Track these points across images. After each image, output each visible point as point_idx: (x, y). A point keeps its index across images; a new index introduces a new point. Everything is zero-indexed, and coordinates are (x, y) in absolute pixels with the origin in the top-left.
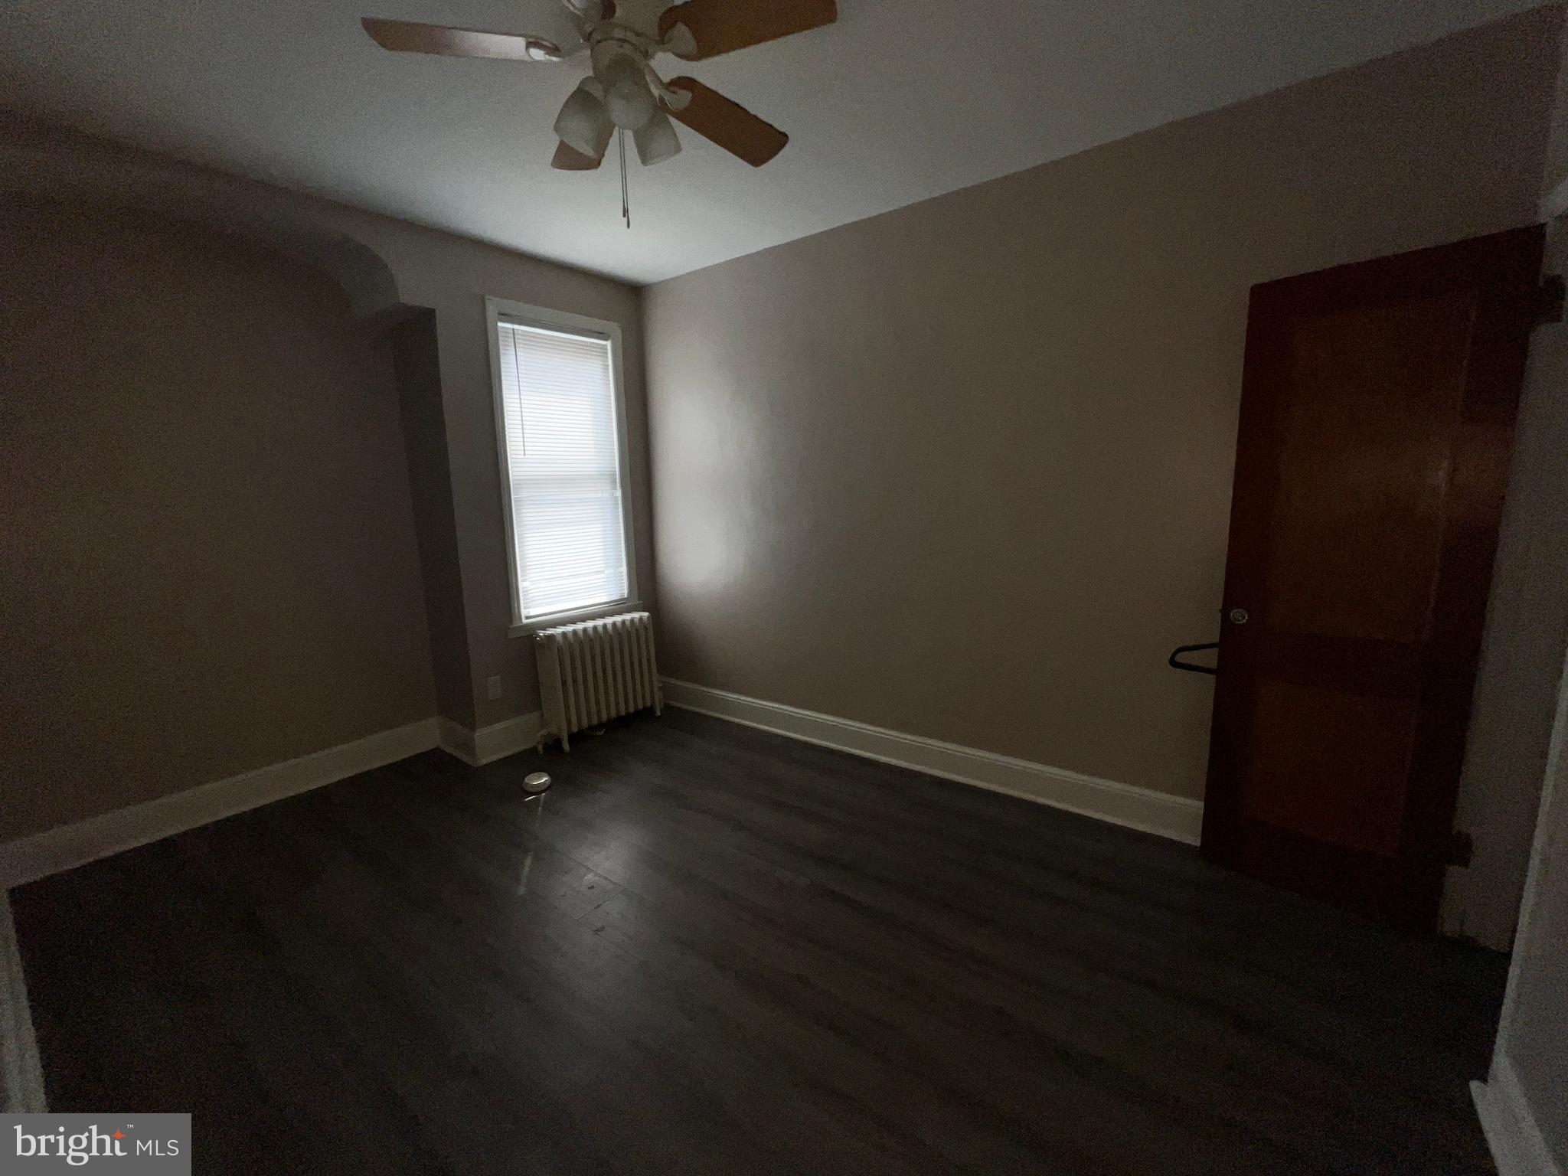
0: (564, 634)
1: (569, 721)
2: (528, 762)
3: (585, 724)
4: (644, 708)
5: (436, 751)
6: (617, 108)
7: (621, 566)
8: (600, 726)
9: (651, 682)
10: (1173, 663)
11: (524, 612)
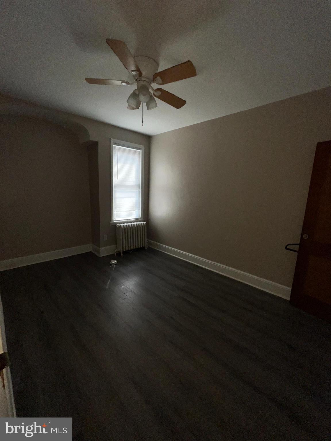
0: (124, 226)
1: (123, 248)
2: (112, 257)
3: (127, 249)
4: (143, 247)
5: (91, 252)
6: (142, 98)
7: (140, 209)
8: (131, 250)
9: (145, 240)
10: (286, 248)
11: (114, 219)
